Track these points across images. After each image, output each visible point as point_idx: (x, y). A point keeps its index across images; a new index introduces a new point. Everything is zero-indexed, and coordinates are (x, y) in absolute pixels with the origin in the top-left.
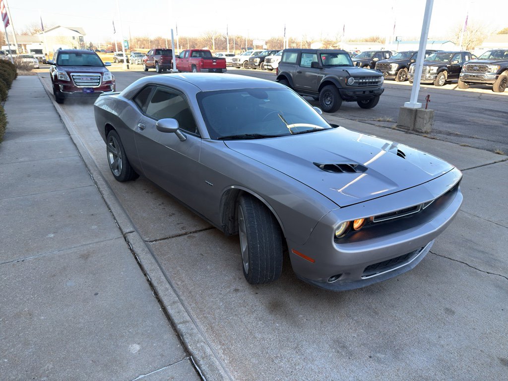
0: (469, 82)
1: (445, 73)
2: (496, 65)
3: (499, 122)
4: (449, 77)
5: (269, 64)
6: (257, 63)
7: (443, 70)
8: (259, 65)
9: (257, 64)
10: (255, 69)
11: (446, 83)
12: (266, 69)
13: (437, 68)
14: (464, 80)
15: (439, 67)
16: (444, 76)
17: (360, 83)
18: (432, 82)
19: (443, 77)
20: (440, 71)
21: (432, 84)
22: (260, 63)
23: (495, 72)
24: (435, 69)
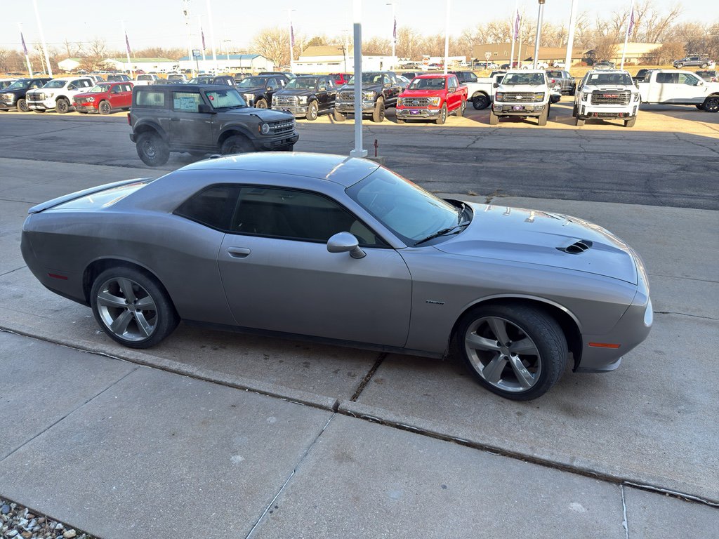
0: (346, 113)
1: (315, 102)
2: (371, 91)
3: (428, 159)
4: (320, 108)
5: (37, 102)
6: (9, 100)
7: (312, 100)
8: (15, 104)
9: (11, 103)
10: (7, 110)
11: (319, 115)
12: (31, 110)
13: (306, 97)
14: (341, 111)
15: (309, 97)
16: (315, 106)
17: (275, 130)
18: (304, 115)
19: (314, 108)
20: (310, 101)
21: (305, 118)
22: (16, 100)
23: (372, 99)
24: (304, 99)
